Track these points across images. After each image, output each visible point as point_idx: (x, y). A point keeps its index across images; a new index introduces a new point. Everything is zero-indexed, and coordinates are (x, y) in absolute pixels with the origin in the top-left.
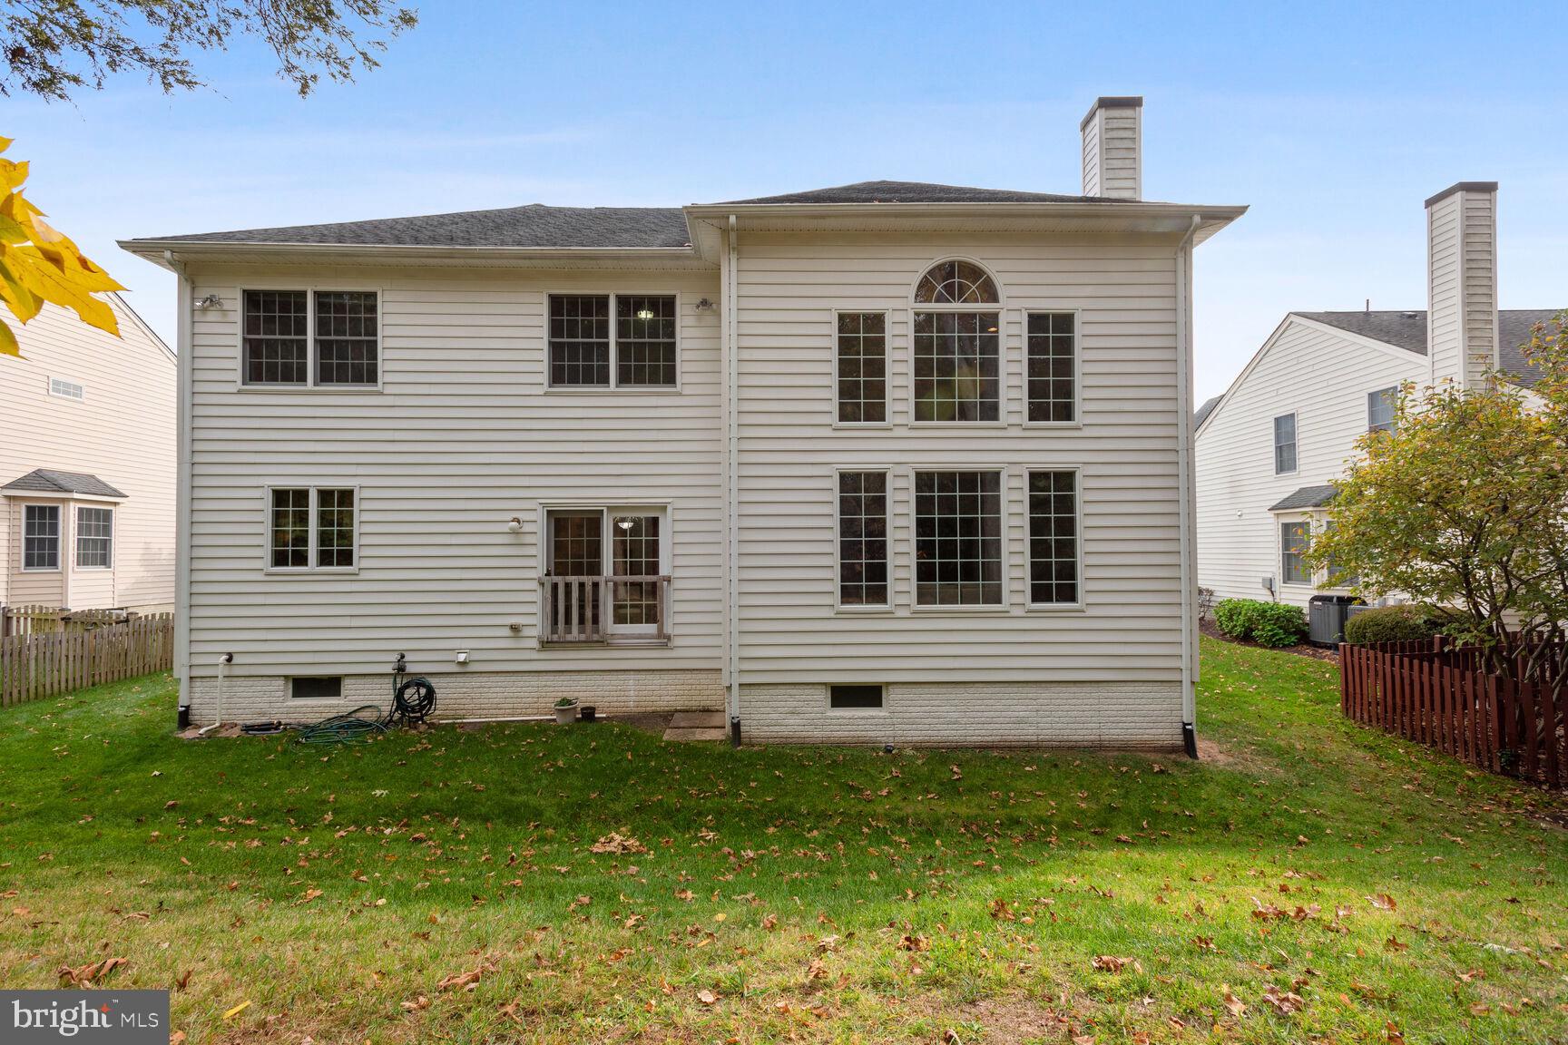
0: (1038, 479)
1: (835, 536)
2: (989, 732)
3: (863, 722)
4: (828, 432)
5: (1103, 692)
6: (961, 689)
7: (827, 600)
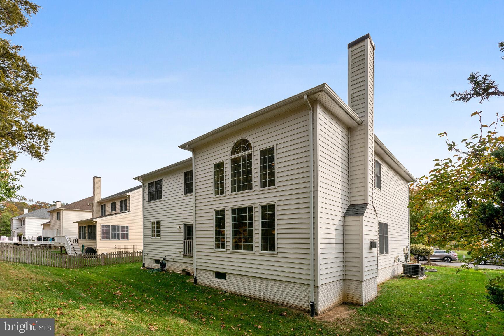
0: (264, 208)
1: (214, 229)
2: (250, 293)
3: (221, 283)
4: (212, 199)
5: (284, 285)
6: (243, 277)
7: (212, 247)
